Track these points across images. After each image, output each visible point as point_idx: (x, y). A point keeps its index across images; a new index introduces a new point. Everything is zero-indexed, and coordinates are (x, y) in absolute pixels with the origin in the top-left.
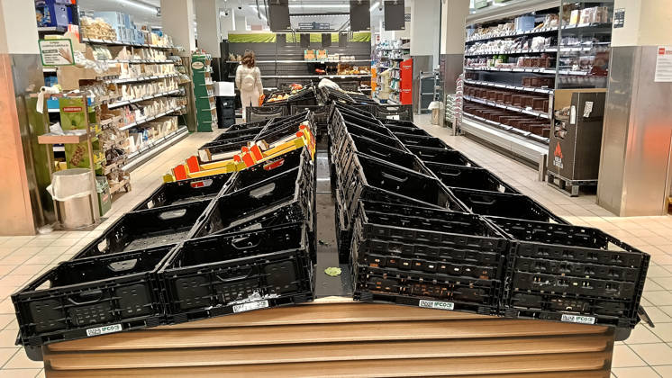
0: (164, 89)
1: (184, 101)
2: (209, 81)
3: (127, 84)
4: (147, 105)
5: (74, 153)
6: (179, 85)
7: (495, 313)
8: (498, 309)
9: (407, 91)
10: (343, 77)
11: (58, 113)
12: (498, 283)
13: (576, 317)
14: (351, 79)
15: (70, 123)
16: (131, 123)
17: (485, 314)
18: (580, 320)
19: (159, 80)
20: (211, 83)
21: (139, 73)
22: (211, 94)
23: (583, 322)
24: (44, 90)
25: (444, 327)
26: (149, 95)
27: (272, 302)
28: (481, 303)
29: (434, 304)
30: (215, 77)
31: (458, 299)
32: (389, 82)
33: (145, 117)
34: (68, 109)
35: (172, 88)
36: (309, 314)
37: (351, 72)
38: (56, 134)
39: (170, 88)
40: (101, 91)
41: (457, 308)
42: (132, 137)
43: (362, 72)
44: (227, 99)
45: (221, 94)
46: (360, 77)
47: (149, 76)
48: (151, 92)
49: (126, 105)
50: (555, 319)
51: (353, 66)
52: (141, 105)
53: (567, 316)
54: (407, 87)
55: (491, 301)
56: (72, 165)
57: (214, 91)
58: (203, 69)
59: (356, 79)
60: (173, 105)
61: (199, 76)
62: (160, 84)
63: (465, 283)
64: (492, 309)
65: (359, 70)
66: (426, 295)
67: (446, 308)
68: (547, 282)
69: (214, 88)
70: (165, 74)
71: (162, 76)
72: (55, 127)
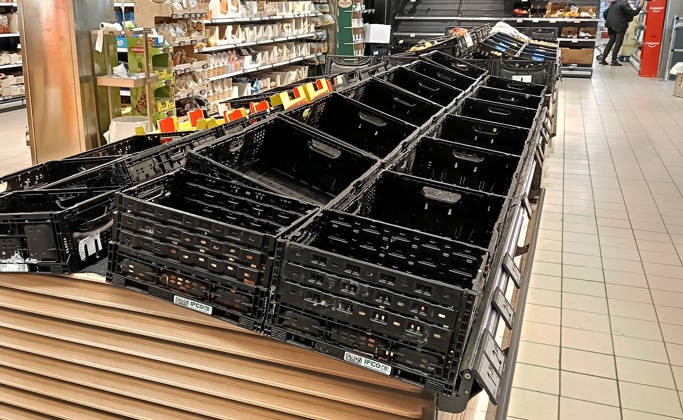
0: (290, 32)
1: (324, 48)
2: (356, 23)
3: (235, 24)
4: (263, 50)
5: (139, 99)
6: (316, 28)
7: (258, 329)
8: (263, 325)
9: (651, 44)
10: (553, 21)
11: (126, 54)
12: (263, 292)
13: (363, 359)
14: (565, 24)
15: (137, 66)
16: (236, 70)
17: (247, 328)
18: (369, 365)
19: (283, 21)
20: (362, 25)
21: (255, 11)
22: (358, 40)
23: (374, 368)
24: (102, 26)
25: (211, 335)
26: (267, 38)
27: (32, 267)
28: (243, 312)
29: (190, 303)
30: (369, 19)
31: (218, 303)
32: (636, 30)
33: (258, 65)
34: (135, 50)
35: (305, 31)
36: (71, 289)
37: (567, 14)
38: (120, 77)
39: (301, 31)
40: (179, 30)
41: (216, 313)
42: (236, 88)
43: (583, 14)
44: (378, 46)
45: (372, 40)
46: (578, 21)
47: (269, 16)
48: (271, 35)
49: (232, 49)
50: (336, 356)
51: (570, 5)
52: (255, 50)
53: (353, 355)
54: (654, 38)
55: (255, 312)
56: (136, 112)
57: (364, 36)
58: (350, 8)
59: (572, 24)
60: (304, 52)
61: (345, 16)
62: (285, 25)
63: (227, 286)
64: (256, 323)
65: (579, 11)
66: (183, 291)
67: (203, 310)
68: (323, 303)
69: (363, 32)
70: (296, 13)
71: (289, 15)
72: (120, 69)
